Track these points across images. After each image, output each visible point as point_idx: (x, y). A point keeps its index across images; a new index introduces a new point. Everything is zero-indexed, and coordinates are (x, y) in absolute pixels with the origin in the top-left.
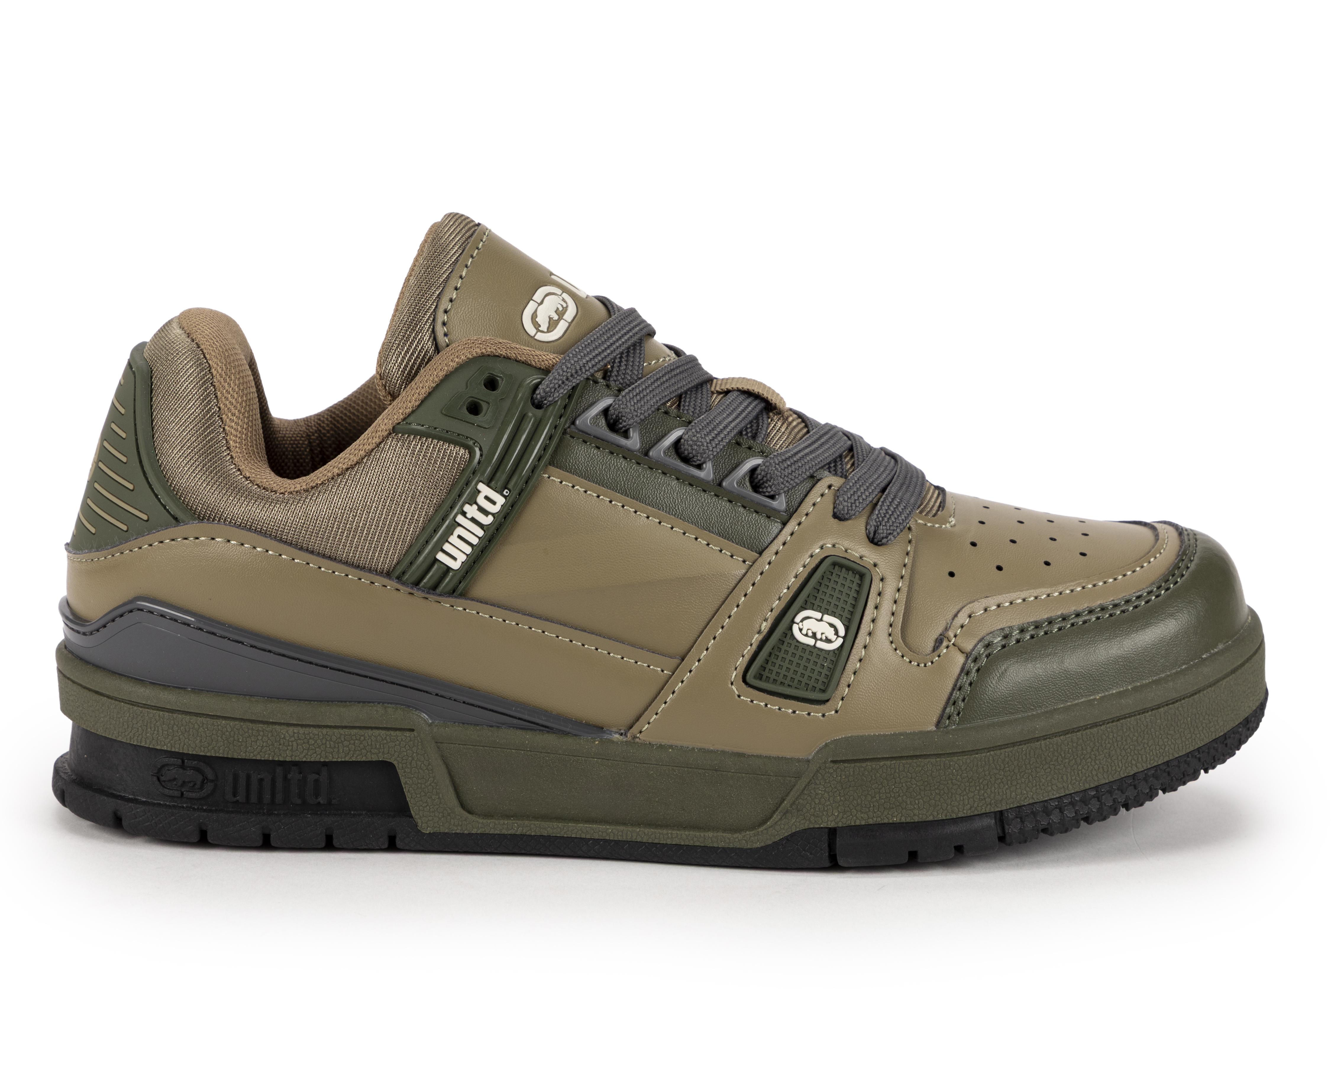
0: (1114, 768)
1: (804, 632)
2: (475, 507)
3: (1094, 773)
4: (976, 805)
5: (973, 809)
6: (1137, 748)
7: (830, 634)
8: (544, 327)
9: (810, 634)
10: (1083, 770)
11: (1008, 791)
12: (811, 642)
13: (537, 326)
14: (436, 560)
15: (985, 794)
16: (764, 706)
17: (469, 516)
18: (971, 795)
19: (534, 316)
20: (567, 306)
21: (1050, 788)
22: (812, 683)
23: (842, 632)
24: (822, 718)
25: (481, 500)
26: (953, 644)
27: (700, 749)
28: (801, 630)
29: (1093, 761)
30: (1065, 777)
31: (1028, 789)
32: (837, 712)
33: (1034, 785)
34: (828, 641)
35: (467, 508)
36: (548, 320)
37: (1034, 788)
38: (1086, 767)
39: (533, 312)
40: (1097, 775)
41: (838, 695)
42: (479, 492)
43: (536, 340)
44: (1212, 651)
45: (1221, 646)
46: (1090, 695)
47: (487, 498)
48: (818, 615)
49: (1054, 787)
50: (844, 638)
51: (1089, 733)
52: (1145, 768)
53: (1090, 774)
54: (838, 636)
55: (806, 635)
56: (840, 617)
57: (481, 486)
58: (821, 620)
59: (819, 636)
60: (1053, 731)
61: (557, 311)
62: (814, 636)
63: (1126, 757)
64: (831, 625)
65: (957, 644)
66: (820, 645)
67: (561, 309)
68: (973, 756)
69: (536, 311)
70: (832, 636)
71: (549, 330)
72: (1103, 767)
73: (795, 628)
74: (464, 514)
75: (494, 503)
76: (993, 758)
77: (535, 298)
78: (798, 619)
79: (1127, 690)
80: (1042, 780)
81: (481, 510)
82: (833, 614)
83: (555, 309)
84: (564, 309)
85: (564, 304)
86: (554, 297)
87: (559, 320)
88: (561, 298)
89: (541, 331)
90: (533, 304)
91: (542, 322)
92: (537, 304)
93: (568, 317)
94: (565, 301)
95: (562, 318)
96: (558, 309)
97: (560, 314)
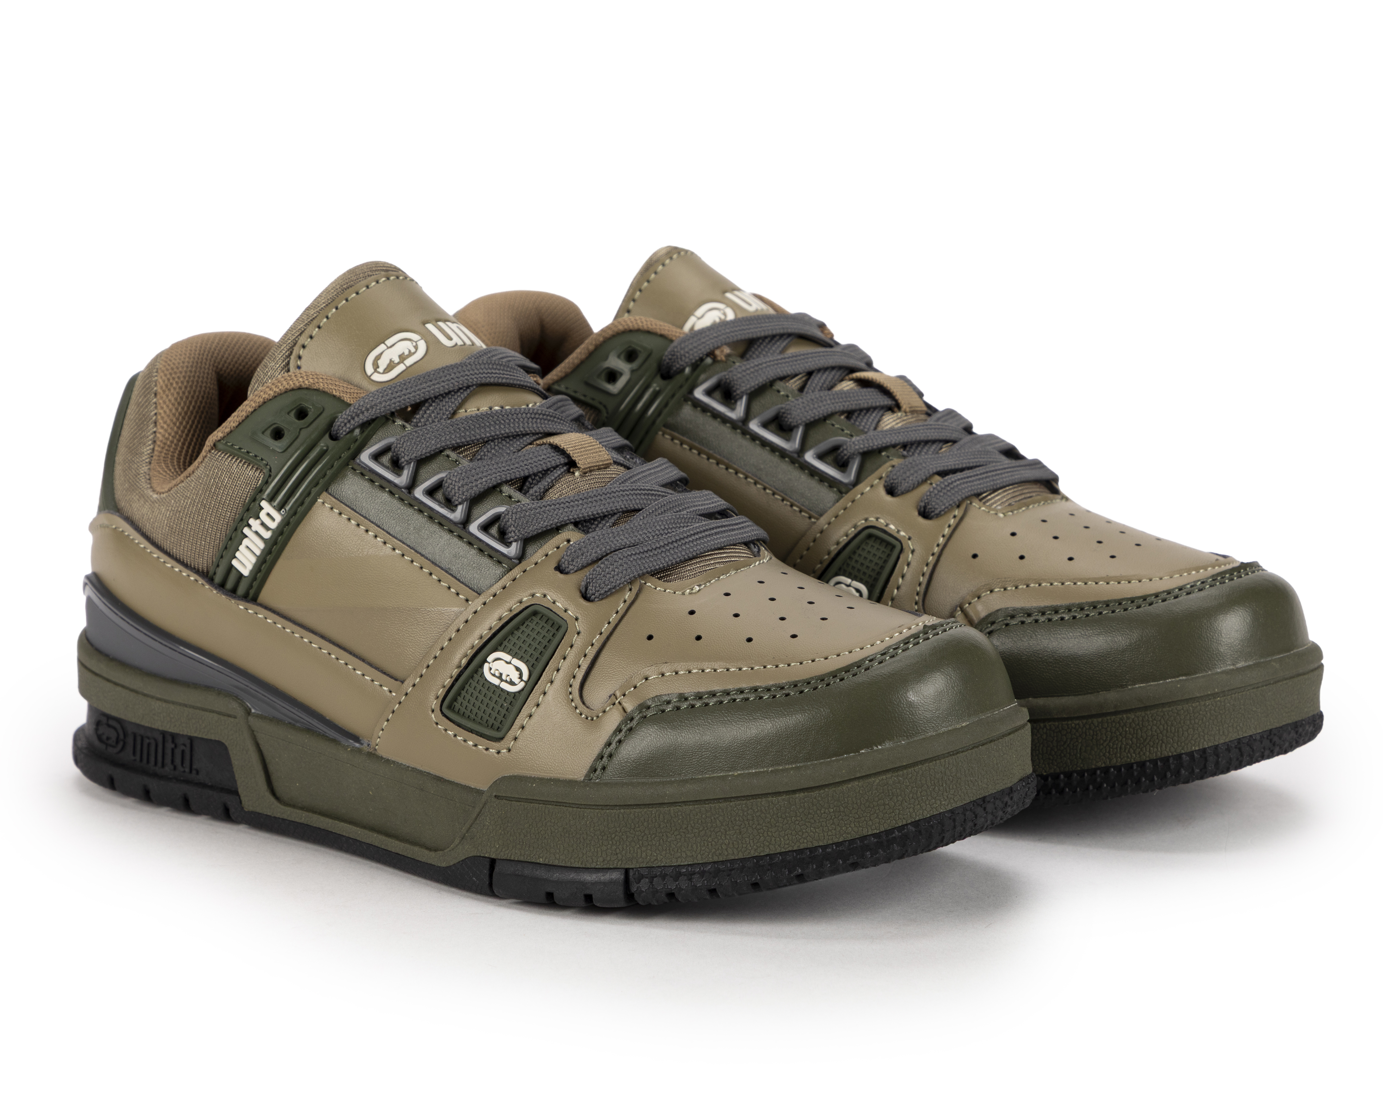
0: (744, 846)
1: (492, 671)
2: (258, 522)
3: (724, 847)
4: (608, 858)
5: (606, 862)
6: (770, 830)
7: (515, 676)
8: (381, 370)
9: (497, 674)
10: (713, 843)
11: (639, 851)
12: (496, 681)
13: (376, 365)
14: (232, 566)
15: (618, 850)
16: (452, 736)
17: (253, 528)
18: (604, 848)
19: (378, 357)
20: (414, 353)
21: (679, 854)
22: (491, 721)
23: (525, 677)
24: (496, 755)
25: (262, 515)
26: (619, 702)
27: (413, 768)
28: (491, 669)
29: (723, 836)
30: (694, 846)
31: (658, 852)
32: (509, 750)
33: (664, 849)
34: (512, 683)
35: (251, 521)
36: (388, 362)
37: (664, 852)
38: (716, 840)
39: (379, 354)
40: (726, 850)
41: (511, 734)
42: (262, 508)
43: (371, 379)
44: (875, 748)
46: (730, 771)
47: (268, 514)
48: (508, 657)
49: (684, 855)
50: (526, 682)
51: (717, 807)
52: (778, 851)
53: (720, 848)
54: (522, 680)
55: (494, 675)
56: (526, 662)
57: (264, 504)
58: (510, 663)
59: (504, 677)
60: (683, 799)
61: (400, 356)
62: (500, 677)
63: (758, 837)
64: (518, 669)
66: (504, 686)
67: (406, 354)
68: (604, 811)
69: (382, 354)
70: (515, 679)
71: (386, 371)
72: (733, 843)
73: (486, 666)
74: (249, 526)
75: (273, 519)
76: (623, 816)
77: (386, 342)
78: (490, 659)
79: (767, 771)
80: (672, 845)
81: (263, 524)
82: (521, 659)
83: (401, 353)
84: (411, 354)
85: (413, 350)
86: (408, 343)
87: (398, 363)
88: (414, 344)
89: (379, 373)
90: (382, 347)
91: (383, 364)
92: (386, 348)
93: (409, 362)
94: (416, 347)
95: (402, 362)
96: (403, 353)
97: (402, 358)
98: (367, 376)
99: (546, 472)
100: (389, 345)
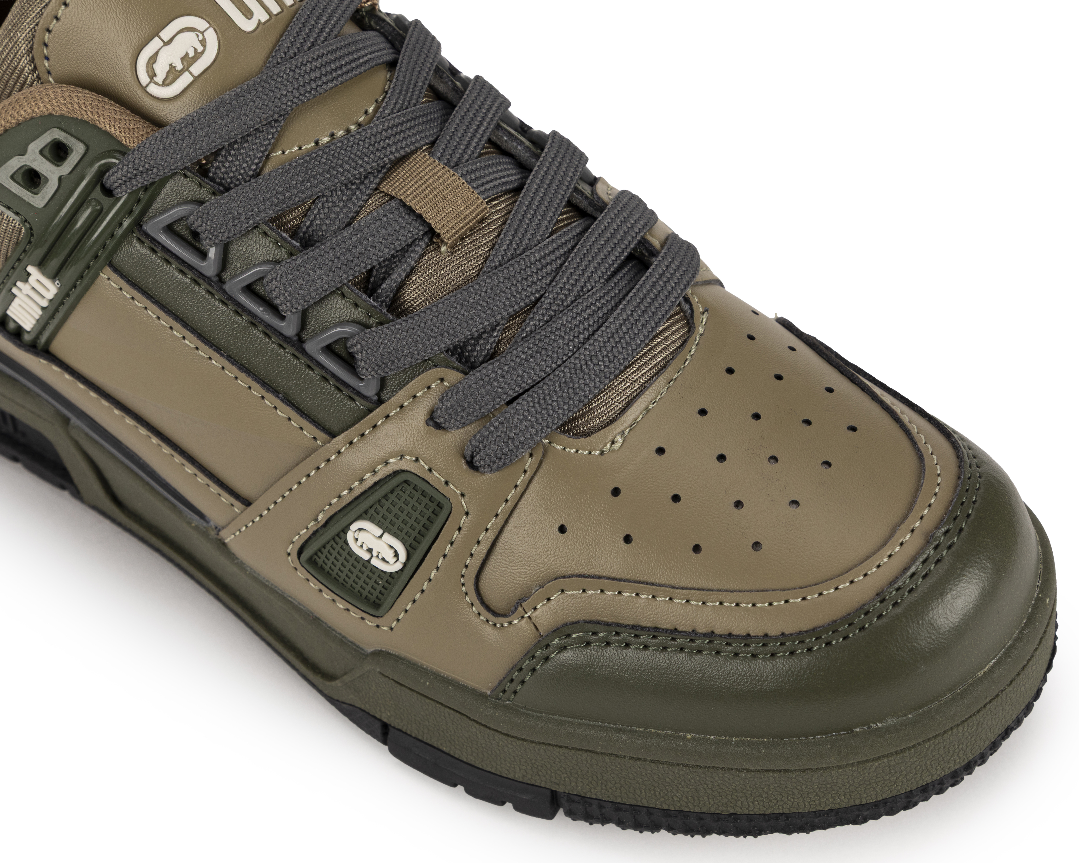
1: (359, 543)
2: (28, 286)
7: (389, 555)
8: (159, 78)
9: (366, 547)
12: (366, 556)
13: (152, 75)
14: (7, 315)
15: (540, 773)
16: (318, 590)
19: (153, 59)
20: (203, 52)
23: (403, 557)
24: (376, 628)
25: (32, 280)
26: (529, 617)
28: (356, 539)
32: (391, 629)
34: (385, 561)
36: (167, 68)
39: (151, 55)
42: (30, 275)
43: (147, 92)
45: (890, 721)
47: (39, 282)
48: (378, 531)
50: (404, 565)
54: (398, 560)
55: (361, 547)
56: (402, 542)
57: (30, 270)
58: (380, 537)
59: (375, 554)
61: (183, 59)
62: (369, 552)
64: (392, 547)
65: (533, 619)
66: (375, 562)
67: (191, 54)
69: (157, 54)
70: (390, 558)
71: (165, 83)
73: (350, 535)
76: (544, 750)
77: (162, 34)
78: (354, 527)
81: (35, 290)
82: (395, 535)
83: (183, 54)
84: (198, 55)
85: (200, 49)
86: (192, 35)
87: (182, 72)
88: (201, 37)
89: (156, 83)
90: (155, 44)
91: (161, 69)
92: (162, 44)
93: (197, 68)
94: (203, 42)
95: (187, 70)
96: (187, 54)
97: (188, 61)
98: (142, 86)
99: (404, 251)
100: (166, 39)
